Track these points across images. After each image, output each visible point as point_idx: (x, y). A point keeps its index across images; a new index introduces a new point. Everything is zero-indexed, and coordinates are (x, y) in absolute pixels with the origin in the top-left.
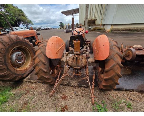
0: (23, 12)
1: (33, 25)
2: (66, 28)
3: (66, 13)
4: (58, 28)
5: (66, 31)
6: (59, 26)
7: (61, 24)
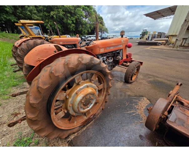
0: (102, 19)
1: (108, 33)
2: (147, 38)
3: (154, 14)
4: (137, 39)
5: (138, 43)
6: (141, 35)
7: (145, 32)
